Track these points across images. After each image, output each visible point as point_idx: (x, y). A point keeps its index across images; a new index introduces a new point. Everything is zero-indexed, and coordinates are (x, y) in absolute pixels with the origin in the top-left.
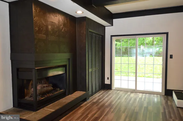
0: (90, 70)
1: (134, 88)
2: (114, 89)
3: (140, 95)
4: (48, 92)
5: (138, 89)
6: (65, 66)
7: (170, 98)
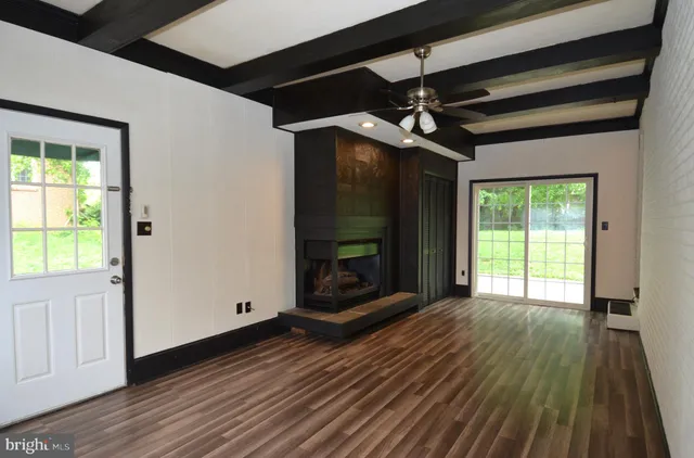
0: (426, 252)
1: (522, 295)
2: (476, 295)
3: (534, 309)
4: (351, 286)
5: (530, 296)
6: (378, 241)
7: (601, 315)
